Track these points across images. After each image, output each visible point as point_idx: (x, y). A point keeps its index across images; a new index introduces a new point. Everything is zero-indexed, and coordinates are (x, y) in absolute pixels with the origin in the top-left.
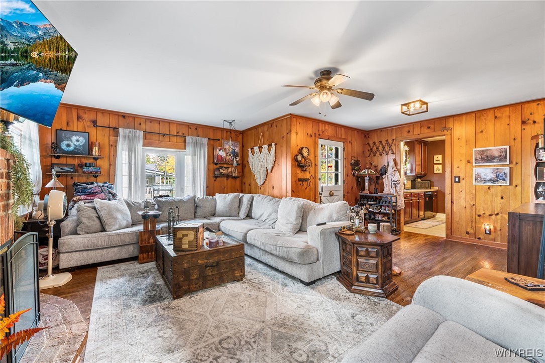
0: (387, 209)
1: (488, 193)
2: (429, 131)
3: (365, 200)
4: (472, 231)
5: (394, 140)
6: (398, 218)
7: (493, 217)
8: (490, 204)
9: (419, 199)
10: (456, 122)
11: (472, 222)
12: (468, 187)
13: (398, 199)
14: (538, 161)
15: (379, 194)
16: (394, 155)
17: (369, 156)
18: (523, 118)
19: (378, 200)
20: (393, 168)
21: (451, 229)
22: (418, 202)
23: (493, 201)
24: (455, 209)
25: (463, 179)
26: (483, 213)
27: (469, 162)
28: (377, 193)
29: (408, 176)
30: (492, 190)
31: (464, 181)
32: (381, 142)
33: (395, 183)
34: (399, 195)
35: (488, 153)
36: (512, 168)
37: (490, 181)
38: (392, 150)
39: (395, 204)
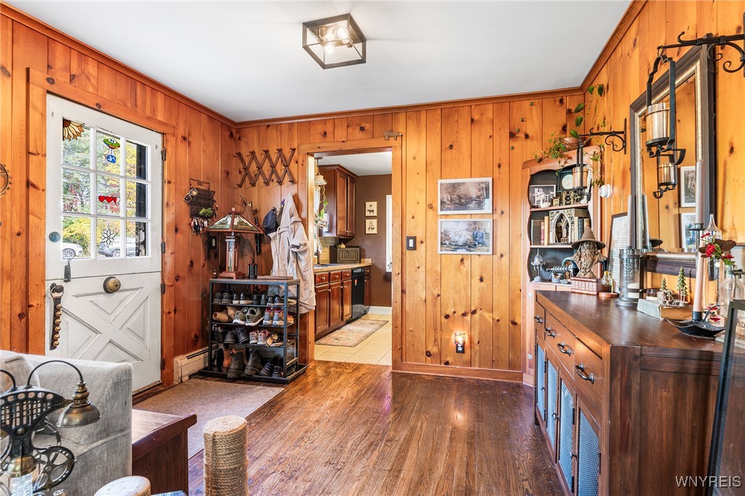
0: (275, 318)
1: (460, 269)
2: (363, 137)
3: (226, 295)
4: (434, 350)
5: (294, 150)
6: (303, 332)
7: (468, 318)
8: (463, 293)
9: (342, 284)
10: (410, 123)
11: (435, 330)
12: (429, 259)
13: (301, 290)
14: (533, 210)
15: (261, 280)
16: (295, 186)
17: (240, 186)
18: (512, 126)
19: (257, 294)
20: (292, 216)
21: (401, 349)
22: (342, 290)
23: (467, 285)
24: (408, 307)
25: (422, 242)
26: (453, 310)
27: (431, 207)
28: (256, 278)
29: (325, 238)
30: (467, 262)
31: (423, 245)
32: (267, 152)
33: (295, 250)
34: (305, 280)
35: (461, 191)
36: (496, 220)
37: (463, 246)
38: (291, 175)
39: (294, 302)
